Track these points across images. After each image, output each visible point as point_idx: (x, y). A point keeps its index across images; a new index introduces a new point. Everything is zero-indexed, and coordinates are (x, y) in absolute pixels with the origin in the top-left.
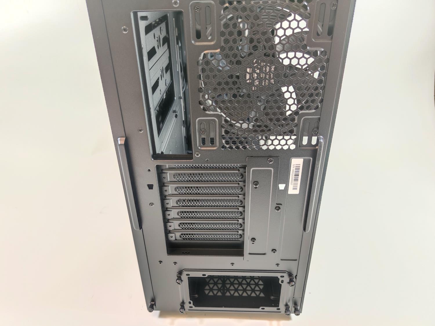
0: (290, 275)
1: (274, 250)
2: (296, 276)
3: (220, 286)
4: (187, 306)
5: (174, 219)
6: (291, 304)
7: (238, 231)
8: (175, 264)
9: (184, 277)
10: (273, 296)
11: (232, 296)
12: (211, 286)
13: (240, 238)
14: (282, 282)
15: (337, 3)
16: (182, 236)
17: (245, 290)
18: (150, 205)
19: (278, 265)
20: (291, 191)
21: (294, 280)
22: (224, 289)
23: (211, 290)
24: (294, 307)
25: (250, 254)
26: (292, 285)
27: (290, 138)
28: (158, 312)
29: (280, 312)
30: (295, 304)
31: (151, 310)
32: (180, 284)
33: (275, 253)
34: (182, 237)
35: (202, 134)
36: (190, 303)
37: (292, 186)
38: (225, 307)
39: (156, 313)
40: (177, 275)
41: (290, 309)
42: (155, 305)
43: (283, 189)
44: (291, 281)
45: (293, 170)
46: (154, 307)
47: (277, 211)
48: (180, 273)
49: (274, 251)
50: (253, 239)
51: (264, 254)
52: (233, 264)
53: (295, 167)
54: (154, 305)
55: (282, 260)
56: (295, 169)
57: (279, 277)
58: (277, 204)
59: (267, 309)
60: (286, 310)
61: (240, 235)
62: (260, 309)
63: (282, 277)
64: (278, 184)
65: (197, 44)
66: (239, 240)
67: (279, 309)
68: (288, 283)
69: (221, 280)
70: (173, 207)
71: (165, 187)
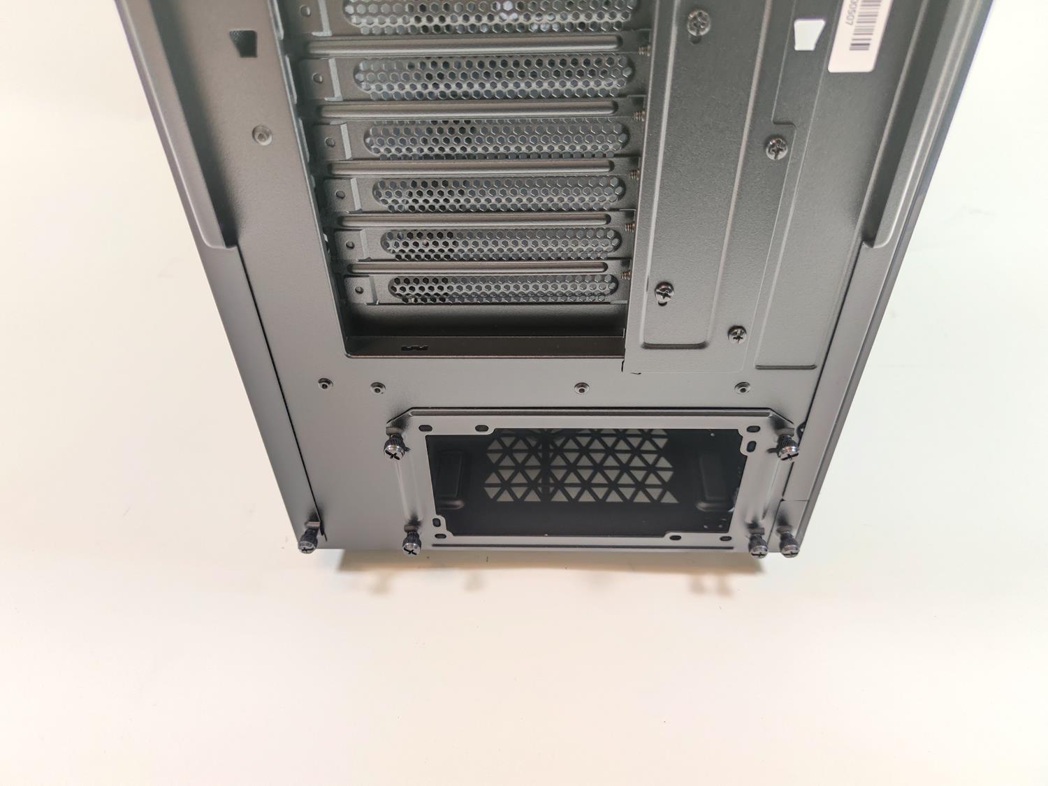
0: (779, 423)
1: (736, 331)
2: (803, 425)
3: (533, 474)
4: (427, 533)
5: (364, 214)
6: (767, 524)
7: (607, 262)
8: (377, 391)
9: (414, 438)
10: (704, 500)
11: (573, 503)
12: (506, 475)
13: (613, 292)
14: (752, 446)
16: (398, 287)
17: (613, 486)
18: (256, 136)
19: (742, 386)
20: (842, 58)
21: (795, 438)
22: (547, 483)
23: (506, 485)
24: (779, 531)
25: (647, 346)
26: (790, 457)
28: (337, 554)
29: (731, 548)
30: (782, 521)
31: (307, 547)
32: (398, 459)
33: (741, 341)
34: (398, 291)
36: (437, 523)
37: (852, 29)
38: (551, 534)
39: (326, 557)
40: (387, 428)
41: (765, 538)
42: (323, 533)
43: (811, 47)
44: (784, 442)
46: (319, 536)
47: (772, 157)
48: (399, 422)
49: (739, 331)
50: (664, 288)
51: (702, 346)
52: (582, 386)
54: (319, 531)
55: (760, 368)
57: (743, 432)
58: (776, 123)
59: (688, 538)
60: (755, 542)
61: (614, 279)
62: (666, 540)
63: (753, 429)
64: (795, 19)
66: (608, 299)
67: (729, 538)
68: (771, 451)
69: (537, 457)
70: (354, 159)
71: (311, 62)
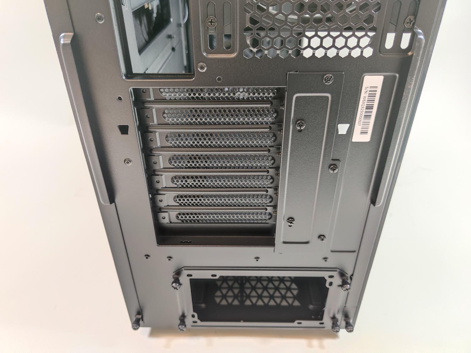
0: (342, 274)
1: (321, 237)
2: (352, 275)
3: (236, 291)
4: (189, 321)
5: (166, 188)
6: (339, 317)
7: (267, 207)
8: (169, 260)
9: (185, 280)
10: (312, 304)
11: (254, 305)
12: (224, 291)
13: (269, 219)
14: (331, 284)
16: (180, 217)
17: (272, 297)
18: (126, 163)
19: (325, 259)
20: (357, 137)
21: (349, 281)
22: (242, 296)
23: (224, 297)
24: (345, 320)
25: (285, 243)
26: (347, 289)
27: (366, 35)
28: (148, 330)
29: (324, 327)
30: (346, 316)
31: (136, 327)
32: (177, 289)
33: (323, 241)
34: (180, 218)
35: (209, 26)
36: (193, 316)
37: (360, 127)
38: (245, 321)
39: (144, 331)
40: (173, 276)
41: (339, 323)
42: (142, 320)
43: (345, 133)
44: (344, 283)
45: (365, 97)
46: (141, 322)
47: (332, 172)
48: (178, 273)
49: (322, 237)
50: (291, 220)
51: (307, 243)
52: (257, 258)
53: (368, 92)
54: (141, 320)
55: (332, 251)
56: (367, 95)
57: (327, 278)
58: (333, 160)
59: (305, 323)
60: (334, 325)
61: (270, 214)
62: (295, 324)
63: (331, 277)
64: (338, 124)
66: (267, 222)
67: (323, 323)
68: (339, 286)
69: (238, 282)
70: (164, 168)
71: (149, 134)
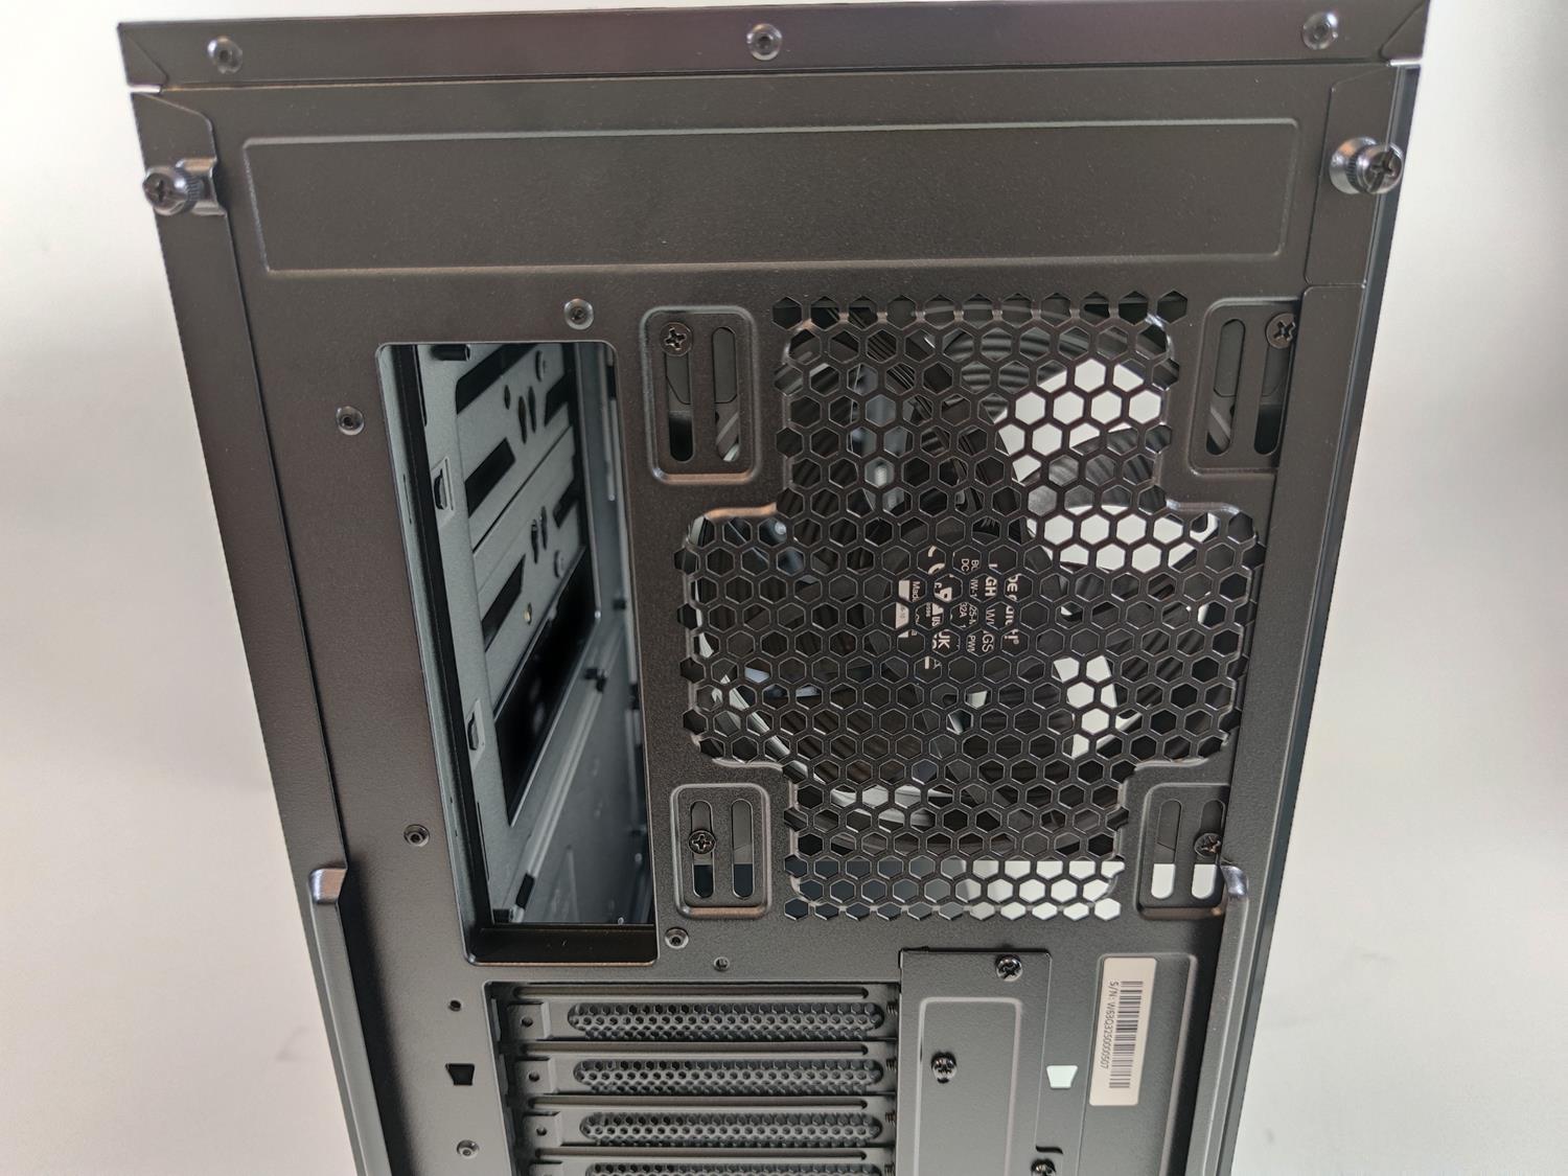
15: (1297, 320)
18: (462, 1150)
20: (1102, 1094)
27: (1098, 875)
35: (696, 851)
37: (1109, 1072)
43: (1067, 1084)
45: (1111, 1005)
53: (1119, 994)
56: (1117, 1000)
58: (1039, 1149)
64: (1046, 1067)
65: (676, 479)
70: (567, 1145)
